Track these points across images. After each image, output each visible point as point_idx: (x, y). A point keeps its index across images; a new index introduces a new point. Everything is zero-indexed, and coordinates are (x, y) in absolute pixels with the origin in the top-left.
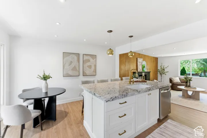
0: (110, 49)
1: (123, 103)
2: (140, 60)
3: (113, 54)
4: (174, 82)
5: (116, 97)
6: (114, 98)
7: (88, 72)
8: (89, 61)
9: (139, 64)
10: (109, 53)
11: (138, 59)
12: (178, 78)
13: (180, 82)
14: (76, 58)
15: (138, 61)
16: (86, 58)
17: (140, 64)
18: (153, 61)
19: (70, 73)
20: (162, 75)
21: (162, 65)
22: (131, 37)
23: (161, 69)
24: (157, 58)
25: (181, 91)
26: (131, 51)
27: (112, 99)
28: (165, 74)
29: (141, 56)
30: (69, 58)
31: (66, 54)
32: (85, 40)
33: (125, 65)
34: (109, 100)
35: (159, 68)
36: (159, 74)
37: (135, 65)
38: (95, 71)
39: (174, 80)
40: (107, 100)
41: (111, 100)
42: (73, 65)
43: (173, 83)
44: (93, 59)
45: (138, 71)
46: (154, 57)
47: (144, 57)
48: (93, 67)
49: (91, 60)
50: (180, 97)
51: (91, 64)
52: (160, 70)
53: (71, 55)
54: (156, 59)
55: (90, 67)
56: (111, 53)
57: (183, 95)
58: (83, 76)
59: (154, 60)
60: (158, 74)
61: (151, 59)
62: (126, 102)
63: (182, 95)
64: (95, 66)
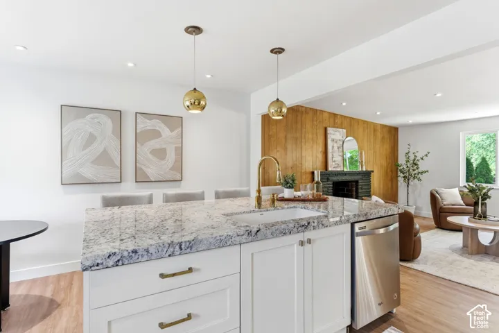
0: (195, 89)
1: (174, 275)
2: (335, 135)
3: (204, 108)
4: (445, 203)
5: (135, 252)
6: (126, 254)
7: (152, 171)
8: (156, 134)
9: (333, 147)
10: (188, 103)
11: (330, 130)
12: (456, 191)
13: (462, 202)
14: (108, 124)
15: (329, 136)
16: (145, 124)
17: (336, 149)
18: (383, 138)
19: (89, 172)
20: (411, 183)
21: (411, 150)
22: (278, 51)
23: (408, 161)
24: (397, 128)
25: (461, 231)
26: (278, 99)
27: (115, 258)
28: (419, 180)
29: (338, 121)
30: (85, 125)
31: (70, 112)
32: (130, 65)
33: (286, 149)
34: (99, 261)
35: (402, 160)
36: (401, 180)
37: (320, 148)
38: (179, 166)
39: (444, 196)
40: (88, 263)
41: (111, 262)
42: (97, 148)
43: (441, 208)
44: (172, 131)
45: (330, 169)
46: (384, 126)
47: (351, 125)
48: (171, 156)
49: (166, 132)
50: (454, 250)
51: (164, 147)
52: (405, 167)
53: (91, 115)
54: (393, 131)
55: (160, 153)
56: (197, 103)
57: (464, 246)
58: (136, 182)
59: (387, 136)
60: (399, 179)
61: (375, 130)
62: (190, 270)
63: (462, 245)
64: (180, 151)
